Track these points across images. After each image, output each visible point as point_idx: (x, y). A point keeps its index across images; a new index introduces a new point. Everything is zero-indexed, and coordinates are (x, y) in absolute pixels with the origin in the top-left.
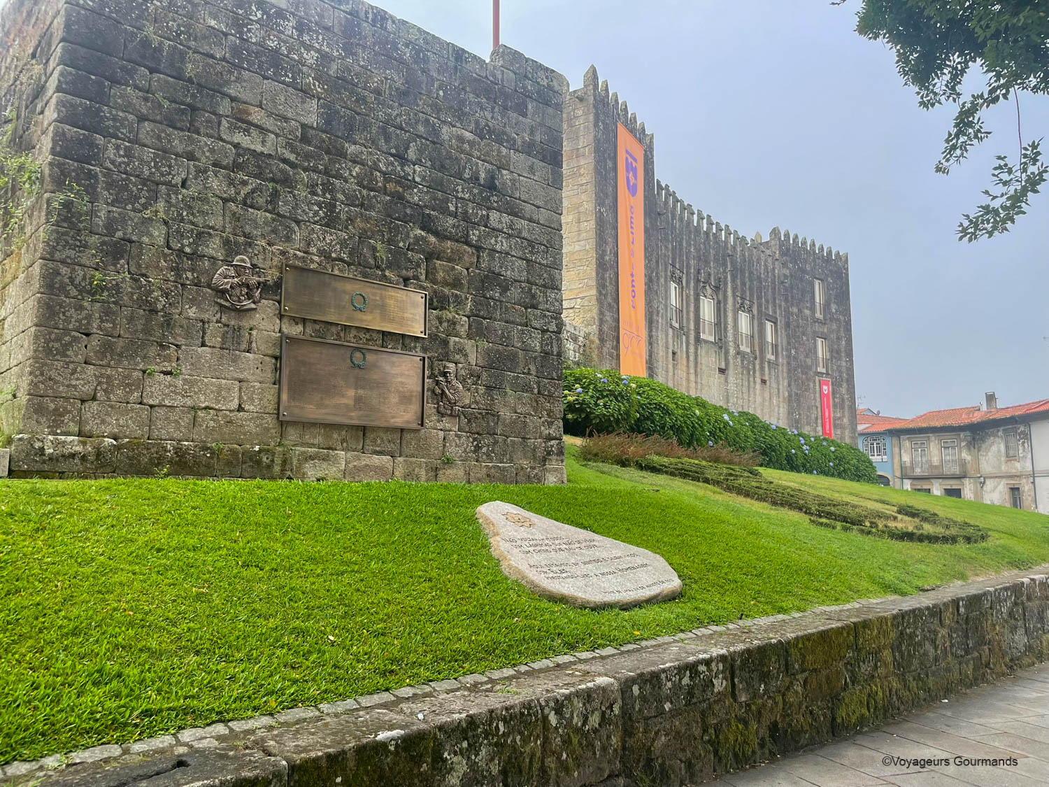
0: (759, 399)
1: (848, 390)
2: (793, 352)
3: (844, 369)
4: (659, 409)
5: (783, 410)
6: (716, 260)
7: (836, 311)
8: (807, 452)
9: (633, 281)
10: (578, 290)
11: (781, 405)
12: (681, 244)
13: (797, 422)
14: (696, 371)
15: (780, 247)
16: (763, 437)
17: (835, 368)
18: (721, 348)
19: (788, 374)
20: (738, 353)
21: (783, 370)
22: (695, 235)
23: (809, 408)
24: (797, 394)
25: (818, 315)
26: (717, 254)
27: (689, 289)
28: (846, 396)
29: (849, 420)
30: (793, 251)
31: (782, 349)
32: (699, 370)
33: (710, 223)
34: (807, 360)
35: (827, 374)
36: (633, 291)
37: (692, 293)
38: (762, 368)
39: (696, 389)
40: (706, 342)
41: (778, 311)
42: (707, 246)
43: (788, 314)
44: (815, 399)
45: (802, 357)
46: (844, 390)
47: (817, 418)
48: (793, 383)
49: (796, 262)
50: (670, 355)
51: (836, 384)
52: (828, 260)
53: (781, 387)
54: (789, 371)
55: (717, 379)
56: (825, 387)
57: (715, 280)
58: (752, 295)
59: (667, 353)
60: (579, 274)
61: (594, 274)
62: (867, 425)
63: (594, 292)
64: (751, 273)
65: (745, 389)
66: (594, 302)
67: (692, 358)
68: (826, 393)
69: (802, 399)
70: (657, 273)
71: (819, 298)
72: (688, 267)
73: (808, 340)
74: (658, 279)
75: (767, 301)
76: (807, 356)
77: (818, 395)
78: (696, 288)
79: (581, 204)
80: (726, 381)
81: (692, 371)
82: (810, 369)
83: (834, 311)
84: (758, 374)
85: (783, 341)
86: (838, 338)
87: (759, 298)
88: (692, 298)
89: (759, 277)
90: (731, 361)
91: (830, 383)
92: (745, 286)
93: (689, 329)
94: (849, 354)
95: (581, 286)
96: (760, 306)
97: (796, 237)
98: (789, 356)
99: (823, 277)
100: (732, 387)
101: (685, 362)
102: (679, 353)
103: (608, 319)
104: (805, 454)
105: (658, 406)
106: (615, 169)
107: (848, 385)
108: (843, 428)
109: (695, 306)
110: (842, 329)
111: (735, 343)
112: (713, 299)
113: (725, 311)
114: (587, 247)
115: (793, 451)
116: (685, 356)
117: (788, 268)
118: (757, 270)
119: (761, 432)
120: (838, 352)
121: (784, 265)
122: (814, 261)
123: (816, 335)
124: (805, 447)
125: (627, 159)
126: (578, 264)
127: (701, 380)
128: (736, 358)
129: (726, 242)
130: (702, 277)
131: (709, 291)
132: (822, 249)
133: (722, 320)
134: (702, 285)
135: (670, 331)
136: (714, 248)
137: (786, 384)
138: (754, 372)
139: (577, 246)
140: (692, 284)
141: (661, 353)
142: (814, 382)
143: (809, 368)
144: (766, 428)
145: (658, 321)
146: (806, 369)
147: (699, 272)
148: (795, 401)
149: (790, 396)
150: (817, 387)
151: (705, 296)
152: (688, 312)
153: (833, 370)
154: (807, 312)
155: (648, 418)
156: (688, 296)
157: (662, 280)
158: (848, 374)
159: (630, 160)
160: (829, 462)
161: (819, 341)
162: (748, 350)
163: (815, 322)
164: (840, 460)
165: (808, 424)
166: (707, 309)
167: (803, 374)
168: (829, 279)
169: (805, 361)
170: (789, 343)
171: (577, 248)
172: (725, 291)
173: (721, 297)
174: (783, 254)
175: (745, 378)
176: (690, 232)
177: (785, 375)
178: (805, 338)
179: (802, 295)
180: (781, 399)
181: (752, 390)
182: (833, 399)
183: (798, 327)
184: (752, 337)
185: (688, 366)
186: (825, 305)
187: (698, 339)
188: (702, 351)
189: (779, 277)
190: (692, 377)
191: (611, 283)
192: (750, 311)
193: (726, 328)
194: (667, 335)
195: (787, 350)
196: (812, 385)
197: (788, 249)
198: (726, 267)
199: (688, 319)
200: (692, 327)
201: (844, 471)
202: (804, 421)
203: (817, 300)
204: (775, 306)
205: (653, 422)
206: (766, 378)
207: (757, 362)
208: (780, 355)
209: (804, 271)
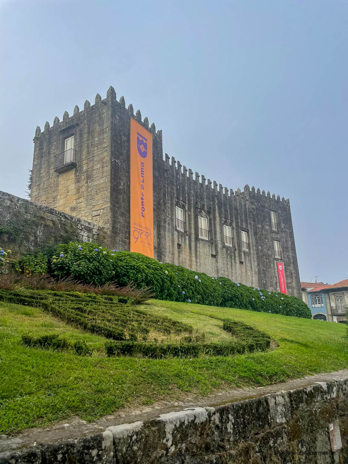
0: (238, 272)
1: (294, 268)
2: (260, 248)
3: (291, 257)
4: (134, 269)
5: (255, 278)
6: (208, 198)
7: (285, 227)
8: (263, 300)
9: (142, 202)
10: (101, 205)
11: (254, 275)
12: (183, 188)
13: (265, 285)
14: (196, 256)
15: (249, 195)
16: (230, 291)
17: (286, 256)
18: (212, 243)
19: (257, 259)
20: (224, 246)
21: (254, 257)
22: (193, 185)
23: (271, 277)
24: (263, 270)
25: (274, 229)
26: (208, 195)
27: (191, 212)
28: (293, 271)
29: (296, 284)
30: (257, 197)
31: (253, 246)
32: (198, 255)
33: (204, 179)
34: (269, 252)
35: (281, 259)
36: (143, 207)
37: (192, 214)
38: (240, 255)
39: (197, 265)
40: (202, 240)
41: (249, 226)
42: (202, 191)
43: (255, 228)
44: (274, 272)
45: (265, 250)
46: (291, 268)
47: (276, 283)
48: (261, 264)
49: (259, 202)
50: (176, 246)
51: (287, 265)
52: (278, 201)
53: (253, 266)
54: (258, 258)
55: (210, 260)
56: (280, 266)
57: (207, 208)
58: (231, 217)
59: (173, 244)
60: (102, 195)
61: (109, 195)
62: (313, 288)
63: (109, 205)
64: (231, 206)
65: (229, 266)
66: (109, 210)
67: (193, 248)
68: (281, 269)
69: (267, 272)
70: (164, 201)
71: (273, 220)
72: (189, 200)
73: (268, 241)
74: (165, 203)
75: (242, 221)
76: (268, 250)
77: (276, 270)
78: (195, 212)
79: (104, 158)
80: (217, 261)
81: (193, 255)
82: (271, 257)
83: (283, 227)
84: (237, 258)
85: (253, 242)
86: (286, 241)
87: (236, 219)
88: (193, 217)
89: (236, 208)
90: (219, 251)
91: (283, 264)
92: (227, 212)
93: (191, 233)
94: (294, 249)
95: (103, 202)
96: (237, 223)
97: (259, 190)
98: (257, 250)
99: (275, 210)
100: (220, 265)
101: (188, 250)
102: (183, 244)
103: (121, 221)
104: (263, 301)
105: (133, 268)
106: (129, 141)
107: (294, 265)
108: (292, 288)
109: (195, 221)
110: (288, 236)
111: (222, 241)
112: (207, 218)
113: (215, 224)
114: (107, 180)
115: (253, 299)
116: (188, 247)
117: (254, 205)
118: (234, 204)
119: (229, 288)
120: (287, 248)
121: (252, 203)
122: (270, 202)
123: (273, 239)
124: (262, 297)
125: (138, 137)
126: (102, 190)
127: (200, 260)
128: (223, 249)
129: (214, 190)
130: (199, 206)
131: (204, 213)
132: (274, 196)
133: (213, 229)
134: (199, 210)
135: (176, 233)
136: (206, 192)
137: (256, 264)
138: (235, 257)
139: (101, 181)
140: (192, 209)
141: (168, 244)
142: (274, 264)
143: (269, 256)
144: (233, 285)
145: (165, 226)
146: (268, 257)
147: (196, 203)
148: (262, 273)
149: (259, 271)
150: (276, 266)
151: (202, 216)
152: (190, 224)
153: (284, 258)
154: (267, 227)
155: (125, 275)
156: (189, 216)
157: (169, 205)
158: (293, 260)
159: (141, 138)
160: (279, 306)
161: (276, 243)
162: (231, 246)
163: (272, 232)
164: (287, 305)
165: (271, 286)
166: (203, 223)
167: (266, 259)
168: (279, 211)
169: (267, 253)
170: (257, 243)
171: (102, 181)
172: (214, 214)
173: (211, 216)
174: (251, 198)
175: (229, 260)
176: (191, 183)
177: (255, 259)
178: (266, 241)
179: (264, 218)
180: (253, 272)
181: (233, 267)
182: (286, 272)
183: (262, 235)
184: (233, 239)
185: (190, 253)
186: (277, 224)
187: (197, 239)
188: (200, 245)
189: (249, 209)
190: (194, 259)
191: (124, 201)
192: (231, 225)
193: (215, 234)
194: (173, 235)
195: (256, 246)
196: (272, 265)
197: (254, 196)
198: (215, 202)
199: (190, 228)
200: (193, 231)
201: (290, 311)
202: (269, 284)
203: (273, 221)
204: (247, 224)
205: (128, 277)
206: (243, 260)
207: (237, 252)
208: (252, 249)
209: (264, 207)
